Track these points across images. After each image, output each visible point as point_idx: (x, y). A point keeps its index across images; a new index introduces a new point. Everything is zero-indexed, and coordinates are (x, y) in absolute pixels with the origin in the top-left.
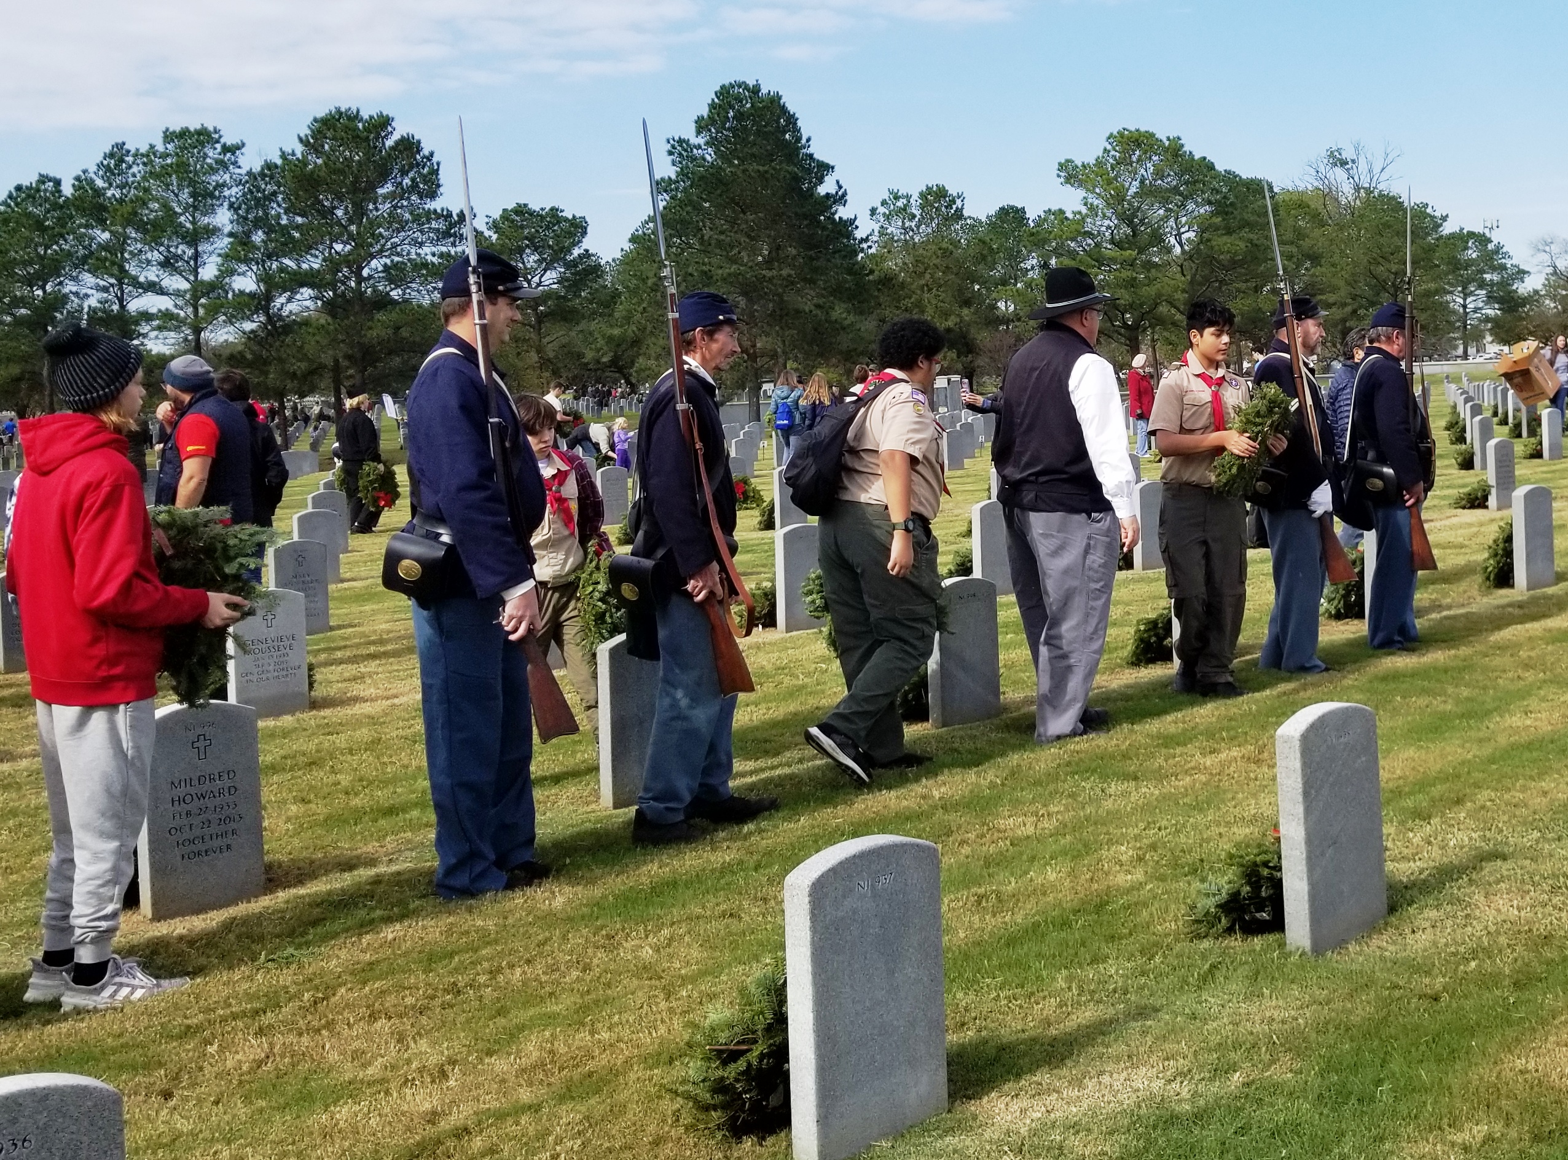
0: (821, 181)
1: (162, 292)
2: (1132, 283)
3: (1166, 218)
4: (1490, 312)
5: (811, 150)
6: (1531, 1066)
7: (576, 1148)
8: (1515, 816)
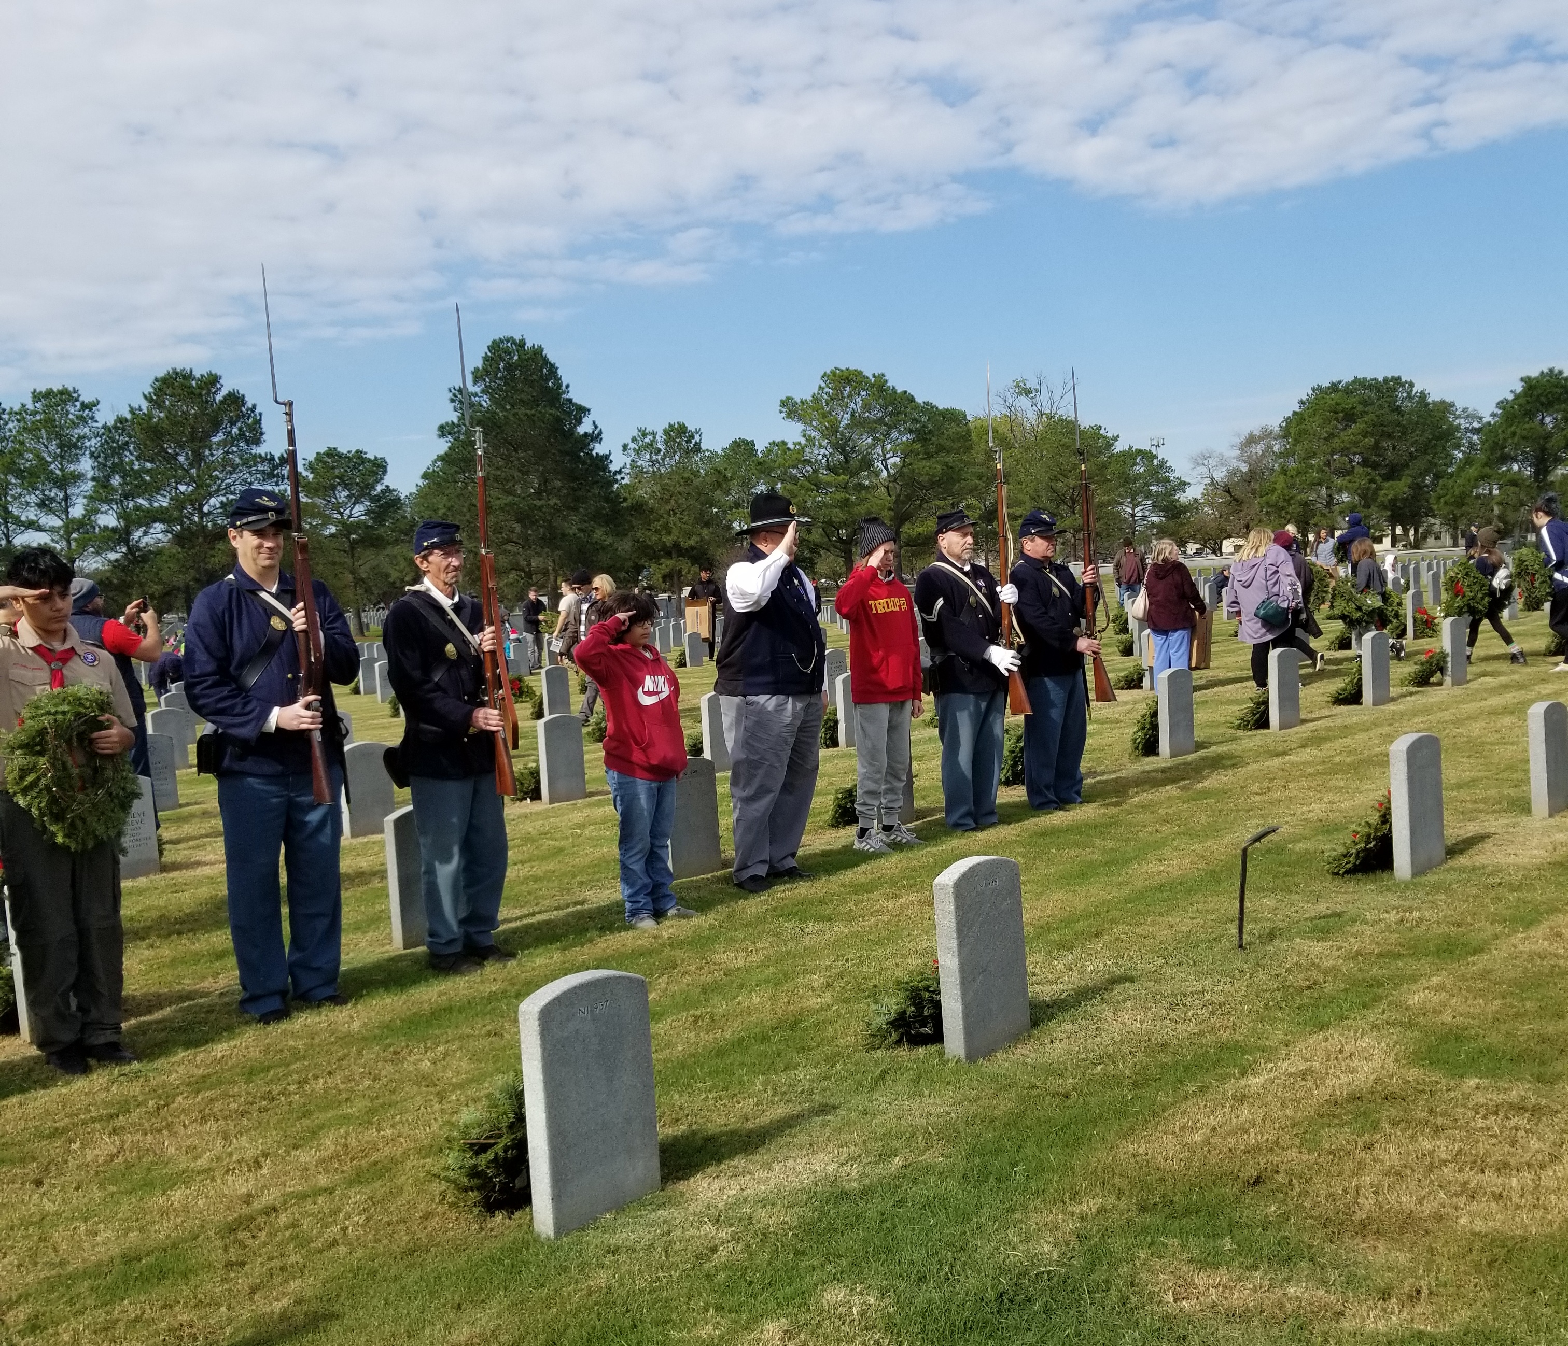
0: (580, 422)
1: (40, 529)
2: (845, 504)
3: (873, 446)
4: (1156, 519)
5: (570, 396)
6: (1142, 1150)
7: (361, 1222)
8: (1144, 946)
